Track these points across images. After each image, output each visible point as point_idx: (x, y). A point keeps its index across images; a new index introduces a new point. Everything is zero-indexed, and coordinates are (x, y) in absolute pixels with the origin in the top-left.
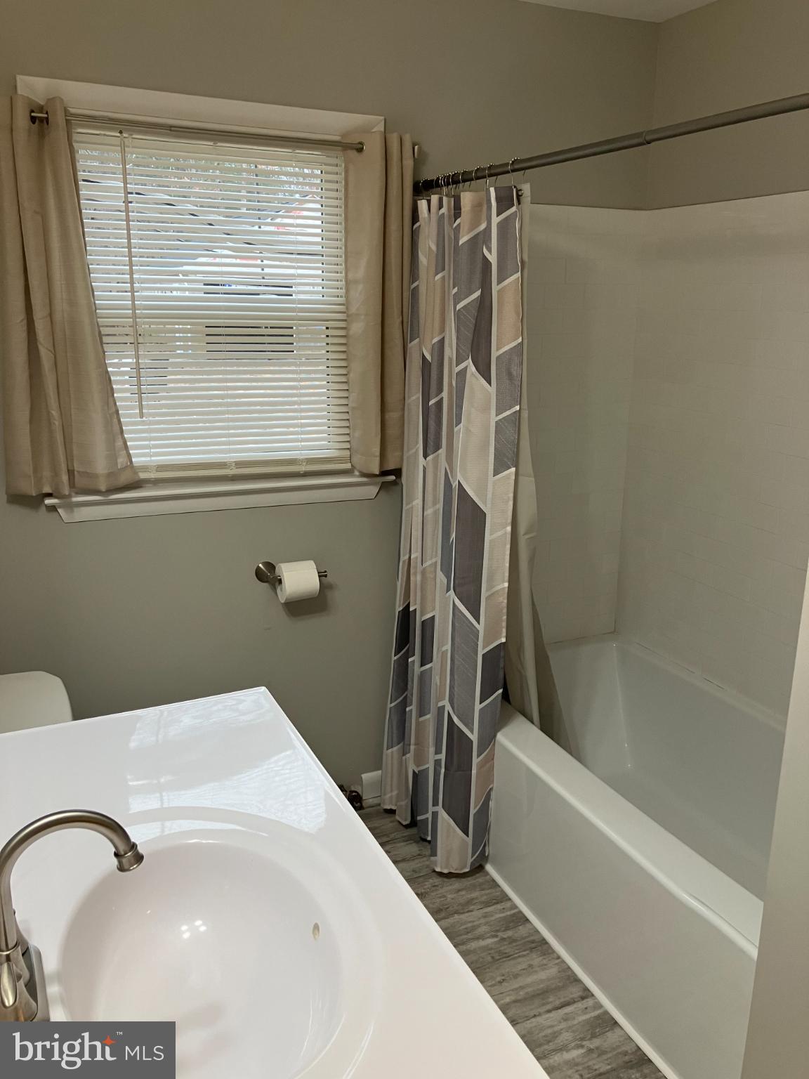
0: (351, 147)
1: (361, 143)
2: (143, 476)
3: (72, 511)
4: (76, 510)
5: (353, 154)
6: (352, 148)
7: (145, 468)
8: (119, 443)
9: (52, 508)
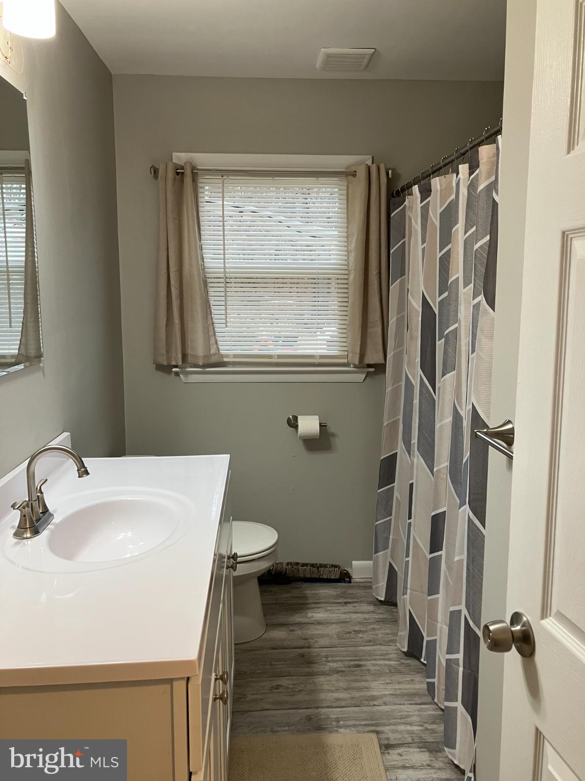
0: (349, 174)
1: (355, 172)
2: (226, 360)
3: (187, 376)
4: (189, 376)
5: (350, 178)
6: (351, 175)
7: (227, 356)
8: (212, 341)
9: (177, 374)
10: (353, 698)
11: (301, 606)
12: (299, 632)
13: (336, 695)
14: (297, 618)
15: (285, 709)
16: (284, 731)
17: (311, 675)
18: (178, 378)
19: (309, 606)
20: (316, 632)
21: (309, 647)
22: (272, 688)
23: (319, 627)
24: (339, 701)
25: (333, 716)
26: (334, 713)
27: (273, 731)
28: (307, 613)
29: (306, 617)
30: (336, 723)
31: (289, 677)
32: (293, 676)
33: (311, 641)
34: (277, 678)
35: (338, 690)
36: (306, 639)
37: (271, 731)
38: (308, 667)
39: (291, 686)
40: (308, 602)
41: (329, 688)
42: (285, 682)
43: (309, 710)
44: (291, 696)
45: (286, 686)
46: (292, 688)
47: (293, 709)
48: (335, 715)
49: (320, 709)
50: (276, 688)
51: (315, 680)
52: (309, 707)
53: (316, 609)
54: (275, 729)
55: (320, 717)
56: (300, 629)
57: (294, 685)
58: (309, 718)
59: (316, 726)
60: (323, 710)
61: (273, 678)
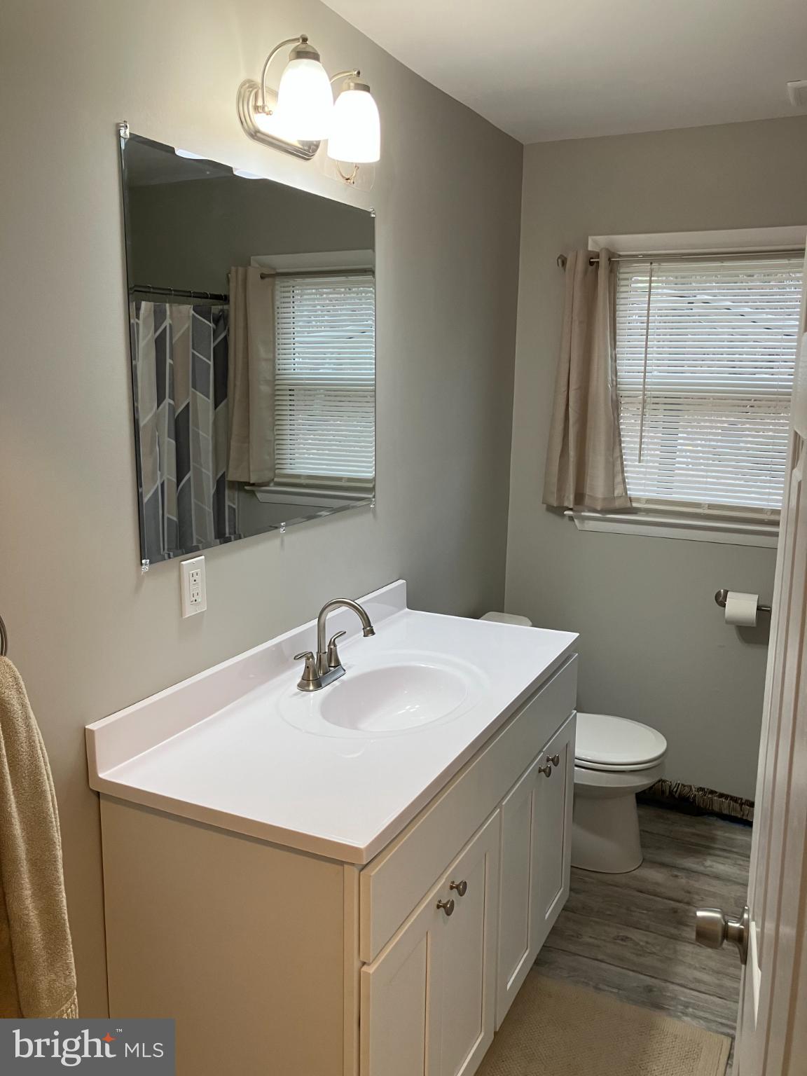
2: (635, 505)
3: (583, 522)
4: (586, 521)
7: (638, 500)
8: (619, 479)
9: (571, 518)
10: (720, 986)
11: (701, 848)
12: (683, 881)
13: (698, 975)
14: (690, 863)
15: (623, 968)
16: (611, 992)
17: (675, 939)
18: (571, 523)
19: (712, 852)
20: (706, 888)
21: (688, 903)
22: (617, 938)
23: (715, 882)
24: (699, 982)
25: (682, 999)
26: (685, 995)
27: (597, 988)
28: (705, 860)
29: (703, 865)
30: (682, 1007)
31: (644, 932)
32: (651, 932)
33: (696, 897)
34: (631, 929)
35: (704, 969)
36: (689, 892)
37: (594, 987)
38: (675, 928)
39: (641, 943)
40: (713, 845)
41: (692, 963)
42: (636, 935)
43: (653, 980)
44: (637, 955)
45: (637, 941)
46: (642, 946)
47: (633, 971)
48: (685, 997)
49: (668, 984)
50: (622, 940)
51: (678, 948)
52: (656, 976)
53: (722, 859)
54: (601, 986)
55: (664, 993)
56: (687, 877)
57: (647, 943)
58: (649, 989)
59: (654, 1001)
60: (672, 987)
61: (625, 927)
